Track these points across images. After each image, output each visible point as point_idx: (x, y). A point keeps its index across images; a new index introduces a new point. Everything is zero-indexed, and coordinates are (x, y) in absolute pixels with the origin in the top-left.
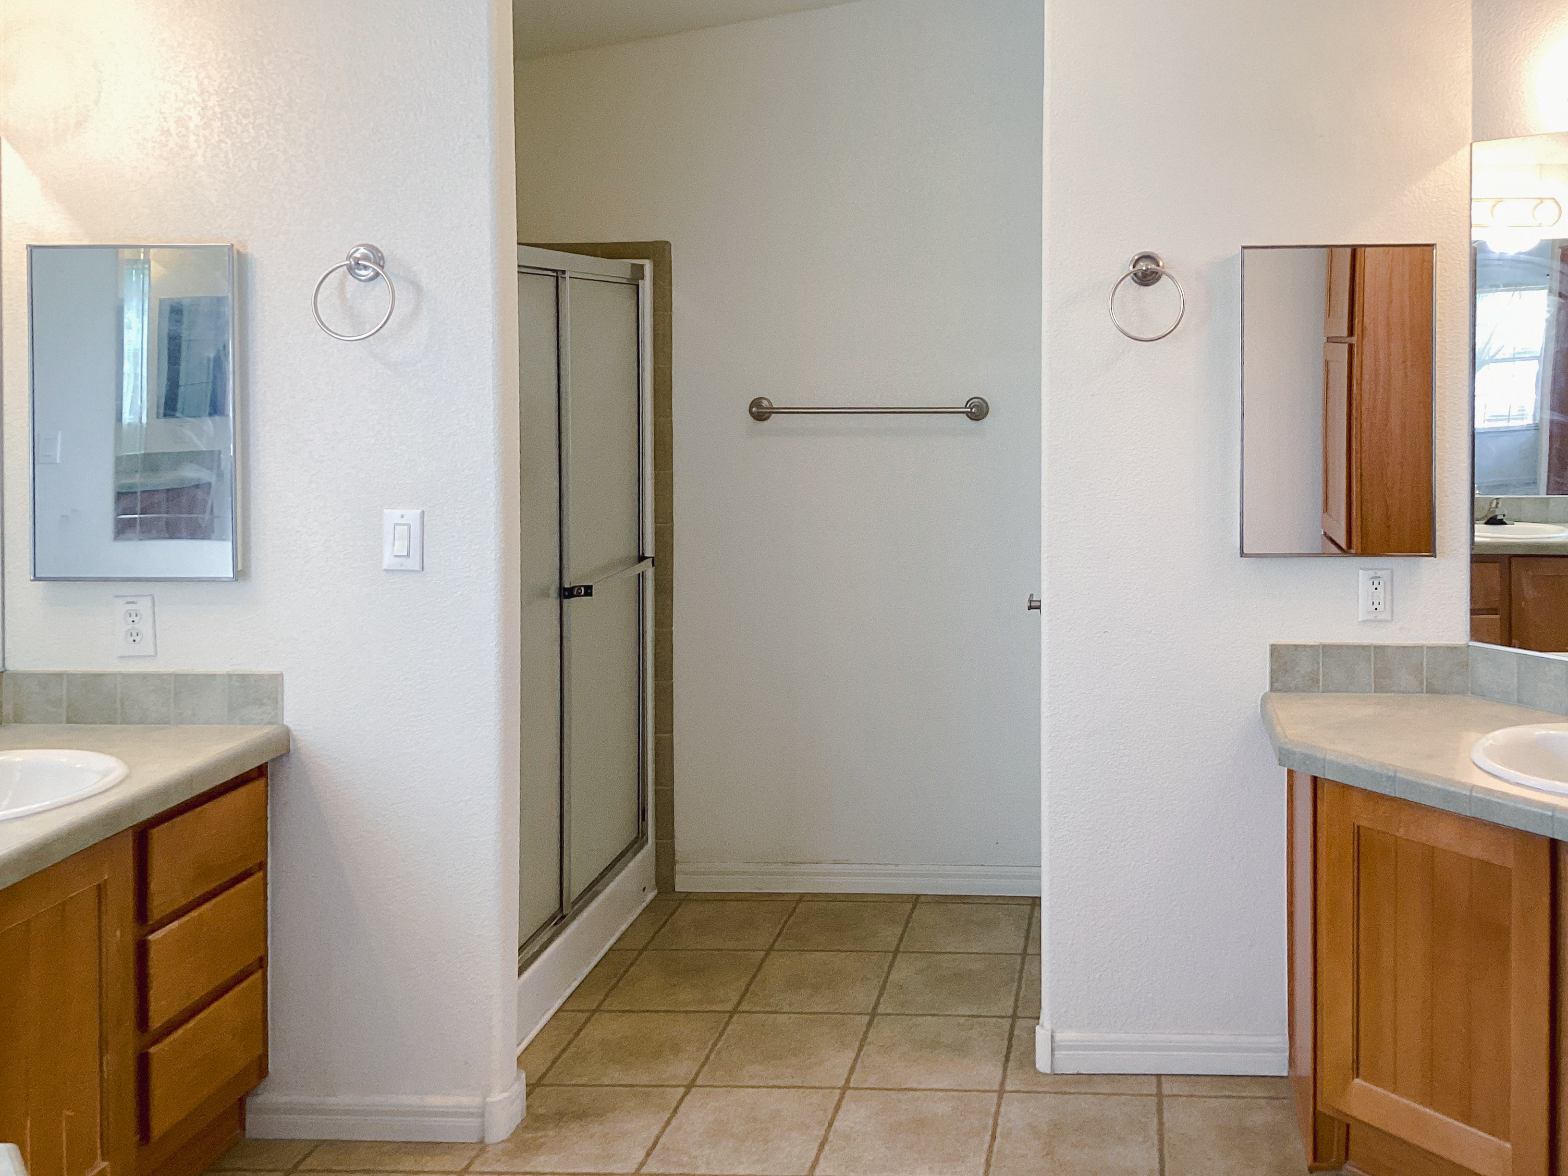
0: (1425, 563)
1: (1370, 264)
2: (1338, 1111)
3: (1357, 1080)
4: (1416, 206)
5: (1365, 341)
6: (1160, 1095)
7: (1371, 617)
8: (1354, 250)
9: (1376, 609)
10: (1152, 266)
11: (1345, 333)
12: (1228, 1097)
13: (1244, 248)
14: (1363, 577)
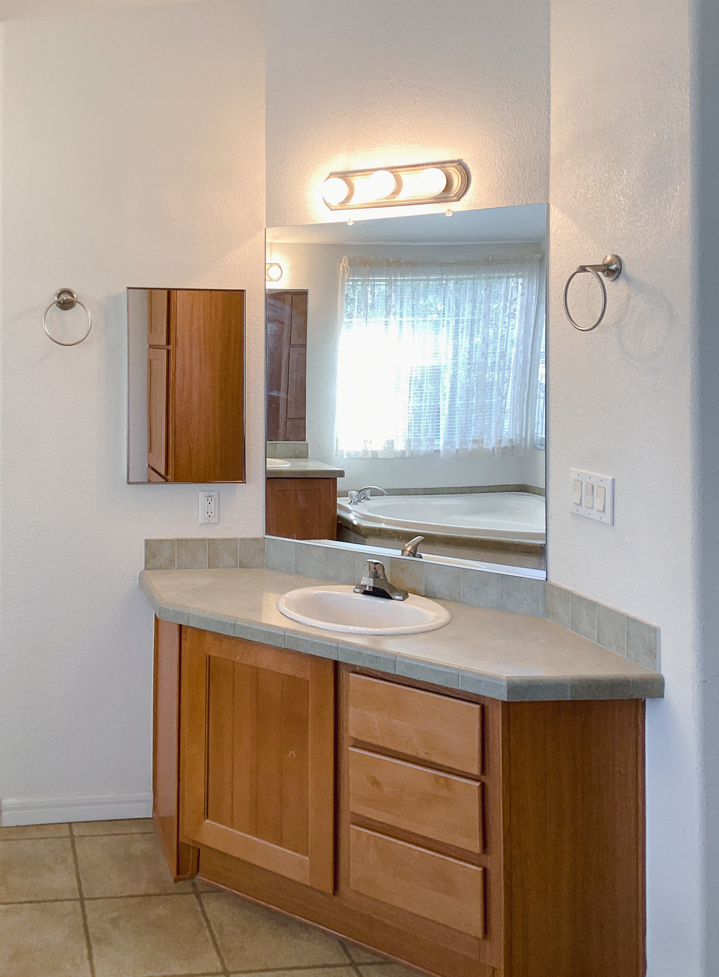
0: (239, 486)
1: (179, 300)
2: (193, 841)
3: (207, 821)
4: (232, 266)
5: (177, 348)
6: (72, 837)
7: (207, 521)
8: (169, 291)
9: (210, 516)
10: (69, 298)
11: (164, 343)
12: (115, 835)
13: (128, 288)
14: (202, 496)
